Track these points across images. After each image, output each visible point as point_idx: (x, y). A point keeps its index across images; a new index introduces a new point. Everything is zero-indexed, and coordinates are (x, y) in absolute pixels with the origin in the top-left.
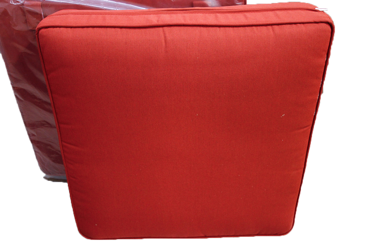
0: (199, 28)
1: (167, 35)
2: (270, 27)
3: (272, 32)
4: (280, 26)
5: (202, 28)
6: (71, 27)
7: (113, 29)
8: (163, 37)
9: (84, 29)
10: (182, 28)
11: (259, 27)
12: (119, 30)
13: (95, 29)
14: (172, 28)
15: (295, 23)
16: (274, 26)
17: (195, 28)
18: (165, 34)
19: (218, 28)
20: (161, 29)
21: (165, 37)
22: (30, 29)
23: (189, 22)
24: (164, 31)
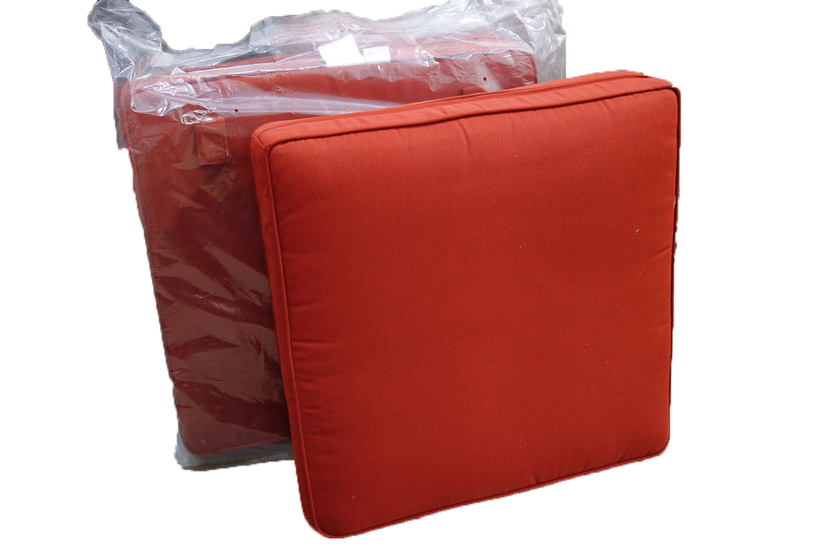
0: (507, 115)
1: (467, 130)
2: (600, 102)
3: (606, 110)
4: (613, 99)
5: (512, 114)
6: (322, 137)
7: (386, 131)
8: (462, 133)
9: (342, 136)
10: (484, 117)
11: (586, 104)
12: (395, 131)
13: (359, 134)
14: (471, 119)
15: (631, 94)
16: (605, 101)
17: (502, 115)
18: (463, 128)
19: (533, 112)
20: (456, 122)
21: (465, 132)
22: (202, 164)
23: (488, 109)
24: (461, 125)
